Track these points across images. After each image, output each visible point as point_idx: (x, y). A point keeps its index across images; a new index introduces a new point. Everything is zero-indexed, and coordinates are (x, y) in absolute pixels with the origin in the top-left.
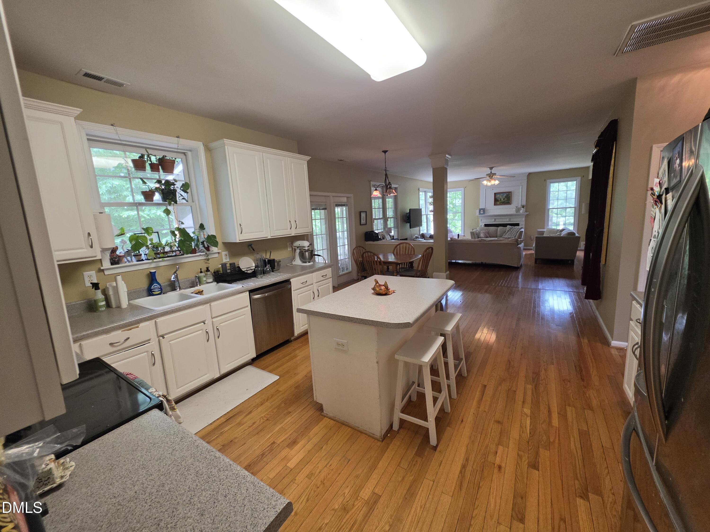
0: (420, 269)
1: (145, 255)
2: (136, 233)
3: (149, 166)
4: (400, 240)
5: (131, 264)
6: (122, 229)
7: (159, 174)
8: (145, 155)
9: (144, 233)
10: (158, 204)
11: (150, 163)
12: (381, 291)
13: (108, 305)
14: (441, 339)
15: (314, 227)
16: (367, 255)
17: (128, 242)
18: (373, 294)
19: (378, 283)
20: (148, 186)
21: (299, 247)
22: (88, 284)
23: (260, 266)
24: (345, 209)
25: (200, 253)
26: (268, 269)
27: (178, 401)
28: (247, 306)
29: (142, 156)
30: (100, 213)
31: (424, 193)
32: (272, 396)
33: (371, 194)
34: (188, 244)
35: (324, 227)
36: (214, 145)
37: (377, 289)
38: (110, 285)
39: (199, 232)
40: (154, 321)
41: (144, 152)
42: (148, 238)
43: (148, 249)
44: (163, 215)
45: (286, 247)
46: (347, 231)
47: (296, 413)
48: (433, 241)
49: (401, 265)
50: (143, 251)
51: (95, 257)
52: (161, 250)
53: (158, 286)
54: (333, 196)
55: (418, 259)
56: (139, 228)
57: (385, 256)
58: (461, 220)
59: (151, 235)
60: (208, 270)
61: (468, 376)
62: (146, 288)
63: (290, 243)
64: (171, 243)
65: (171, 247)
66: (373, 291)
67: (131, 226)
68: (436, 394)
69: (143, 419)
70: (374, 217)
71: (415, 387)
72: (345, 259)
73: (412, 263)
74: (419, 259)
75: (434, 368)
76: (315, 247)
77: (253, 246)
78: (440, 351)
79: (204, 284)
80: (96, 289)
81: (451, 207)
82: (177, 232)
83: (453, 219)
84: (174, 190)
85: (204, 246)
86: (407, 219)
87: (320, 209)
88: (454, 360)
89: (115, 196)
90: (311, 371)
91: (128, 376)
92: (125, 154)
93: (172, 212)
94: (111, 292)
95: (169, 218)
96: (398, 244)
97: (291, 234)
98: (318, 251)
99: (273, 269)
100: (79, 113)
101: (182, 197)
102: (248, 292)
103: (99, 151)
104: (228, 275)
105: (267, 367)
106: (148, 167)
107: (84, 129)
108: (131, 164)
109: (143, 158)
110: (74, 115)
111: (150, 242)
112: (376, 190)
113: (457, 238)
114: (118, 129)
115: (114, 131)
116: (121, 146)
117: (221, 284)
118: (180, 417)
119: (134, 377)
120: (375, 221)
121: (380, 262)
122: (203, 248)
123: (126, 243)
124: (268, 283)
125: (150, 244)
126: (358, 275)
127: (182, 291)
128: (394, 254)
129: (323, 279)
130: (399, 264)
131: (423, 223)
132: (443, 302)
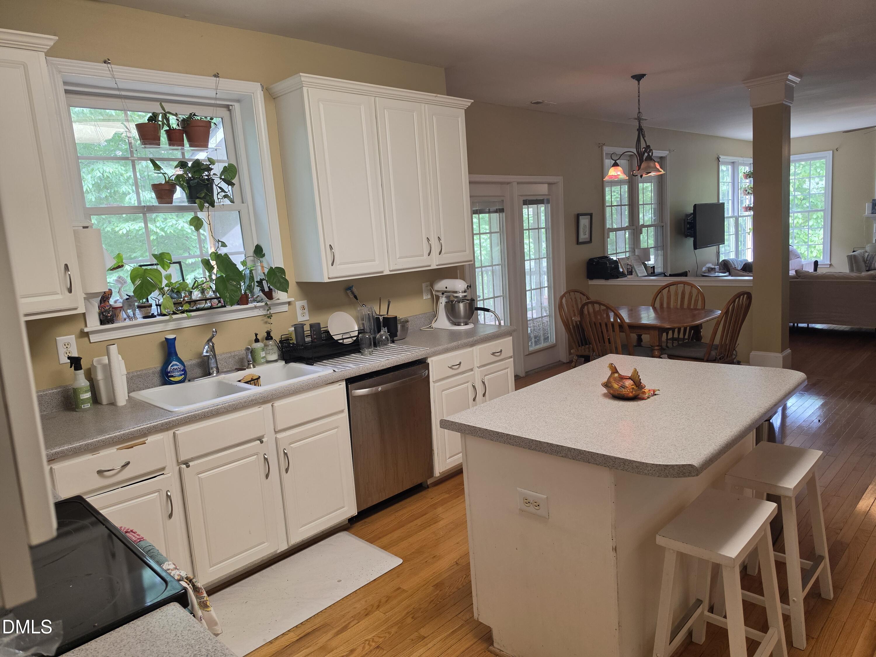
0: (717, 341)
1: (157, 305)
2: (142, 264)
3: (165, 136)
4: (671, 275)
5: (134, 322)
6: (119, 256)
7: (182, 149)
8: (159, 114)
9: (156, 265)
10: (181, 209)
11: (168, 129)
12: (624, 391)
13: (96, 399)
14: (770, 507)
15: (477, 249)
16: (591, 310)
17: (129, 280)
18: (605, 395)
19: (617, 372)
20: (163, 174)
21: (446, 292)
22: (64, 360)
23: (368, 331)
24: (543, 209)
25: (255, 304)
26: (384, 337)
27: (213, 590)
28: (342, 411)
29: (153, 118)
30: (84, 227)
31: (730, 167)
32: (388, 599)
33: (602, 173)
34: (234, 286)
35: (497, 250)
36: (280, 87)
37: (616, 386)
38: (99, 362)
39: (254, 261)
40: (171, 432)
41: (159, 110)
42: (164, 273)
43: (163, 295)
44: (189, 229)
45: (419, 293)
46: (548, 258)
47: (435, 641)
48: (752, 278)
49: (670, 332)
50: (154, 297)
51: (75, 309)
52: (185, 297)
53: (180, 366)
54: (518, 183)
55: (713, 319)
56: (147, 254)
57: (633, 312)
58: (824, 227)
59: (169, 267)
60: (269, 337)
61: (836, 598)
62: (159, 369)
63: (428, 283)
64: (203, 284)
65: (203, 291)
66: (605, 391)
67: (133, 251)
68: (755, 634)
69: (154, 620)
70: (608, 226)
71: (702, 613)
72: (542, 317)
73: (697, 329)
74: (715, 321)
75: (750, 572)
76: (479, 292)
77: (354, 289)
78: (765, 536)
79: (262, 364)
80: (76, 369)
81: (799, 197)
82: (213, 263)
83: (800, 227)
84: (208, 180)
85: (263, 290)
86: (688, 229)
87: (489, 212)
88: (801, 558)
89: (108, 195)
90: (467, 554)
91: (127, 534)
92: (126, 115)
93: (205, 225)
94: (100, 376)
95: (199, 235)
96: (664, 284)
97: (430, 266)
98: (484, 300)
99: (393, 336)
100: (52, 43)
101: (223, 194)
102: (344, 383)
103: (83, 112)
104: (306, 347)
105: (380, 538)
106: (164, 138)
107: (60, 72)
108: (135, 133)
109: (155, 121)
110: (46, 48)
111: (167, 282)
112: (616, 165)
113: (811, 270)
114: (116, 68)
115: (109, 72)
116: (120, 100)
117: (293, 365)
118: (216, 624)
119: (138, 537)
120: (611, 233)
121: (622, 326)
122: (261, 294)
123: (125, 282)
124: (383, 366)
125: (166, 286)
126: (570, 353)
127: (222, 376)
128: (655, 309)
129: (495, 359)
130: (667, 330)
131: (726, 237)
132: (776, 421)
